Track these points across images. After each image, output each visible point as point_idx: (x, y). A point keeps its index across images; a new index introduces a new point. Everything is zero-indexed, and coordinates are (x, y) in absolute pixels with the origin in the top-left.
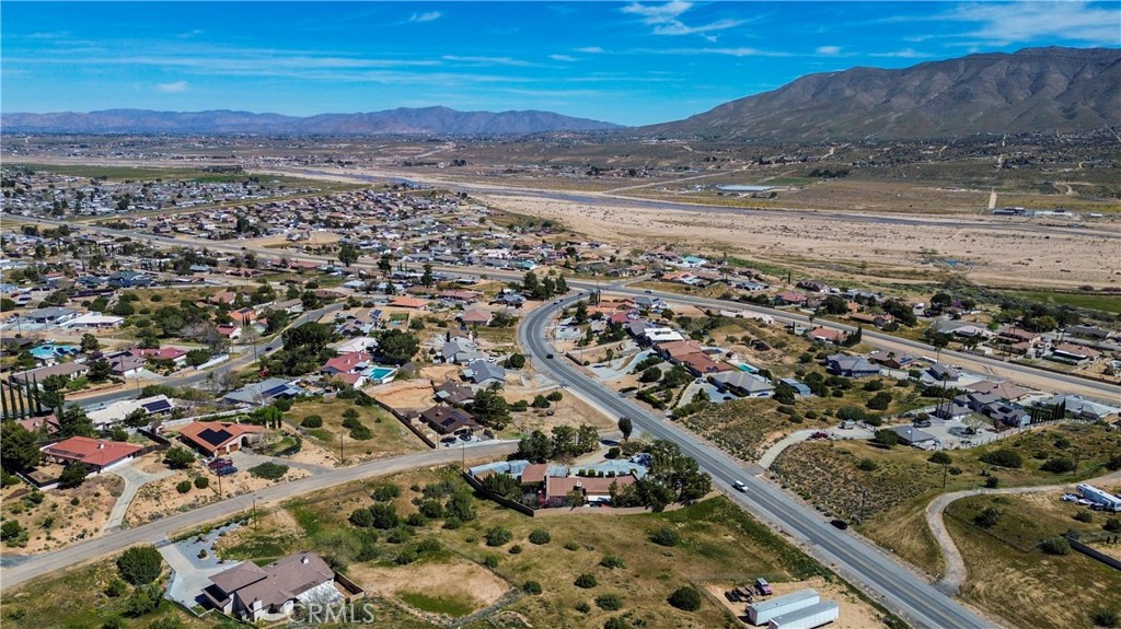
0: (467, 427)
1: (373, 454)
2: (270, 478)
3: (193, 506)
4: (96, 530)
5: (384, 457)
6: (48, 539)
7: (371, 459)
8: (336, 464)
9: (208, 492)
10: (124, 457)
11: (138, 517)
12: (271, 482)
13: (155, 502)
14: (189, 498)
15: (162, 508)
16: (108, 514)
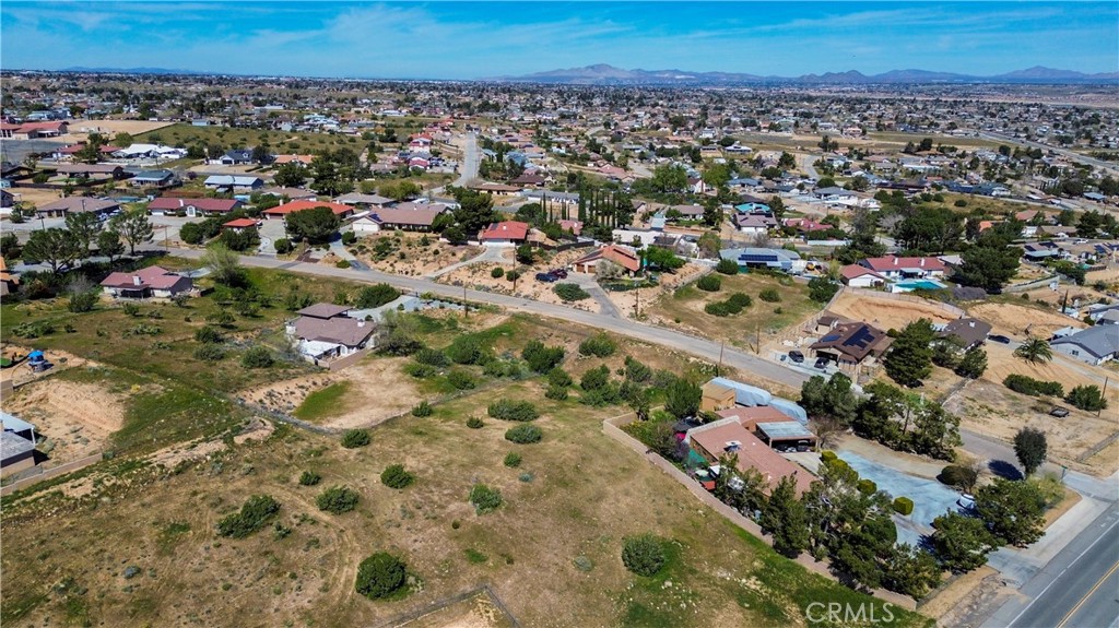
0: (839, 354)
1: (681, 324)
2: (562, 297)
3: (488, 290)
4: (419, 274)
5: (688, 332)
6: (392, 265)
7: (673, 327)
8: (632, 316)
9: (509, 285)
10: (506, 240)
11: (449, 279)
12: (560, 301)
13: (470, 274)
14: (495, 282)
15: (470, 280)
16: (441, 268)
